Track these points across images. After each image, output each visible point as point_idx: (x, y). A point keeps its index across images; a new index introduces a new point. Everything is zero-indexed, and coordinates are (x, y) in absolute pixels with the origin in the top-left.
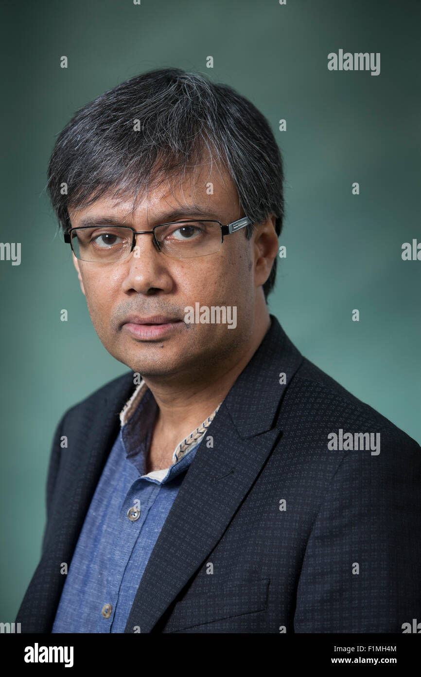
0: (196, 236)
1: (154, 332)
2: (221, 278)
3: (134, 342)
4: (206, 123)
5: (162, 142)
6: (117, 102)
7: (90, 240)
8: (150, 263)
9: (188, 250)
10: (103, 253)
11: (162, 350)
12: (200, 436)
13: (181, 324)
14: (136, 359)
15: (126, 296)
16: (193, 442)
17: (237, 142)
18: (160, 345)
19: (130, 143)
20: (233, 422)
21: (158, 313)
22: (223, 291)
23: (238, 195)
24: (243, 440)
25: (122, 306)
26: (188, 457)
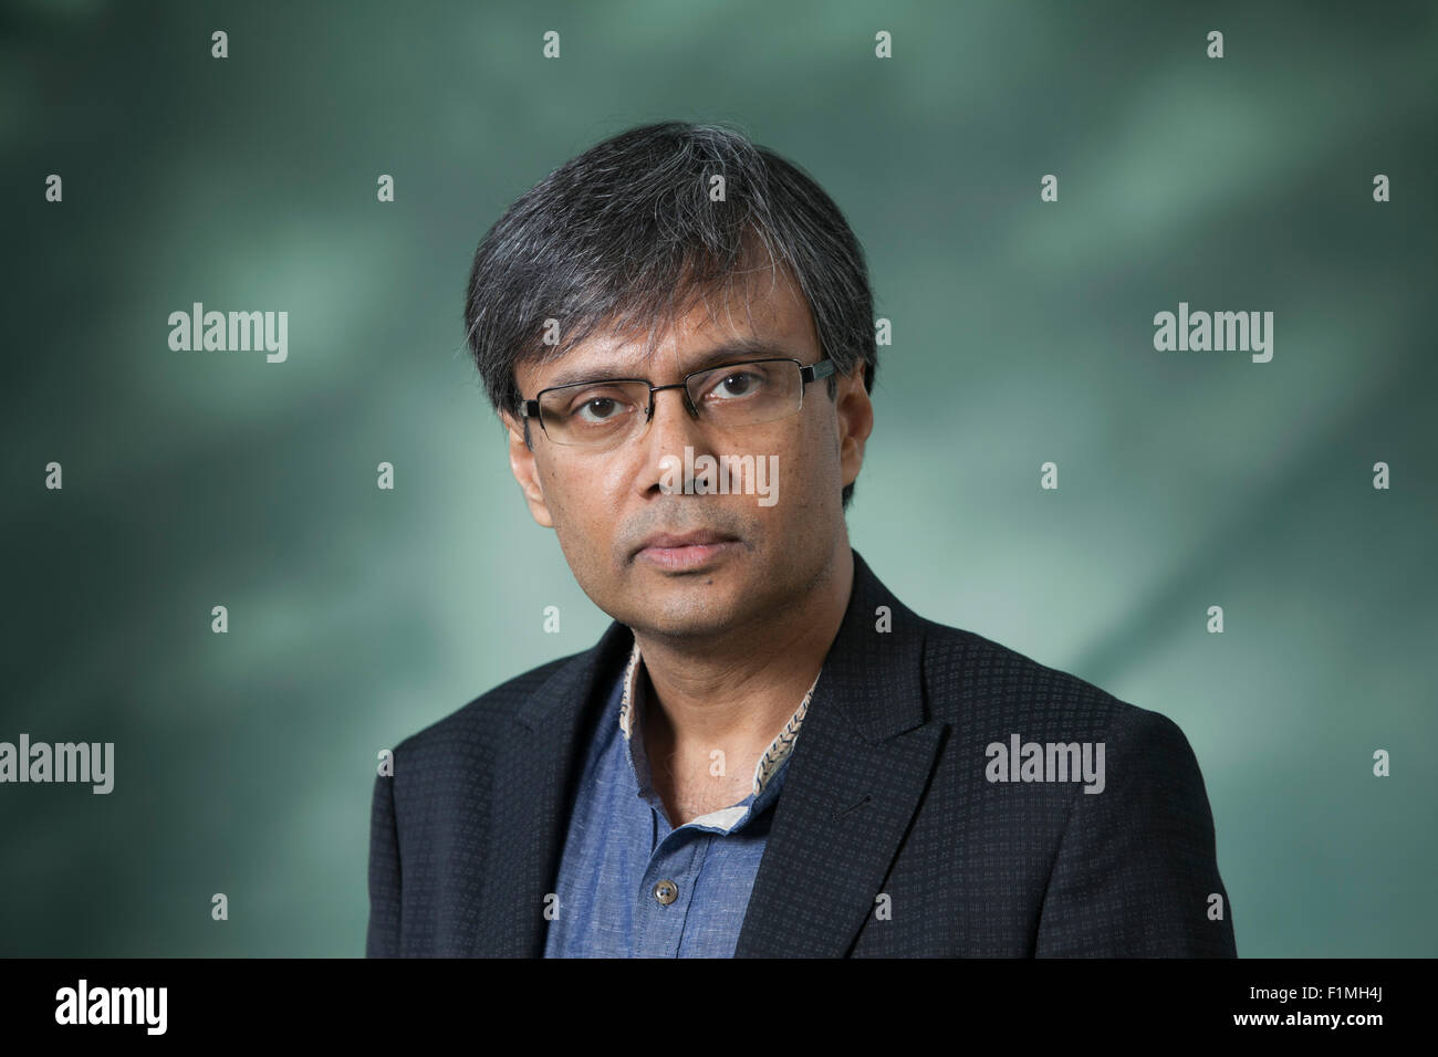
1: (694, 557)
3: (660, 577)
4: (755, 202)
5: (690, 235)
7: (570, 412)
8: (685, 438)
11: (709, 588)
12: (786, 747)
13: (738, 544)
15: (645, 501)
16: (779, 757)
19: (634, 241)
24: (875, 745)
25: (635, 519)
26: (775, 784)
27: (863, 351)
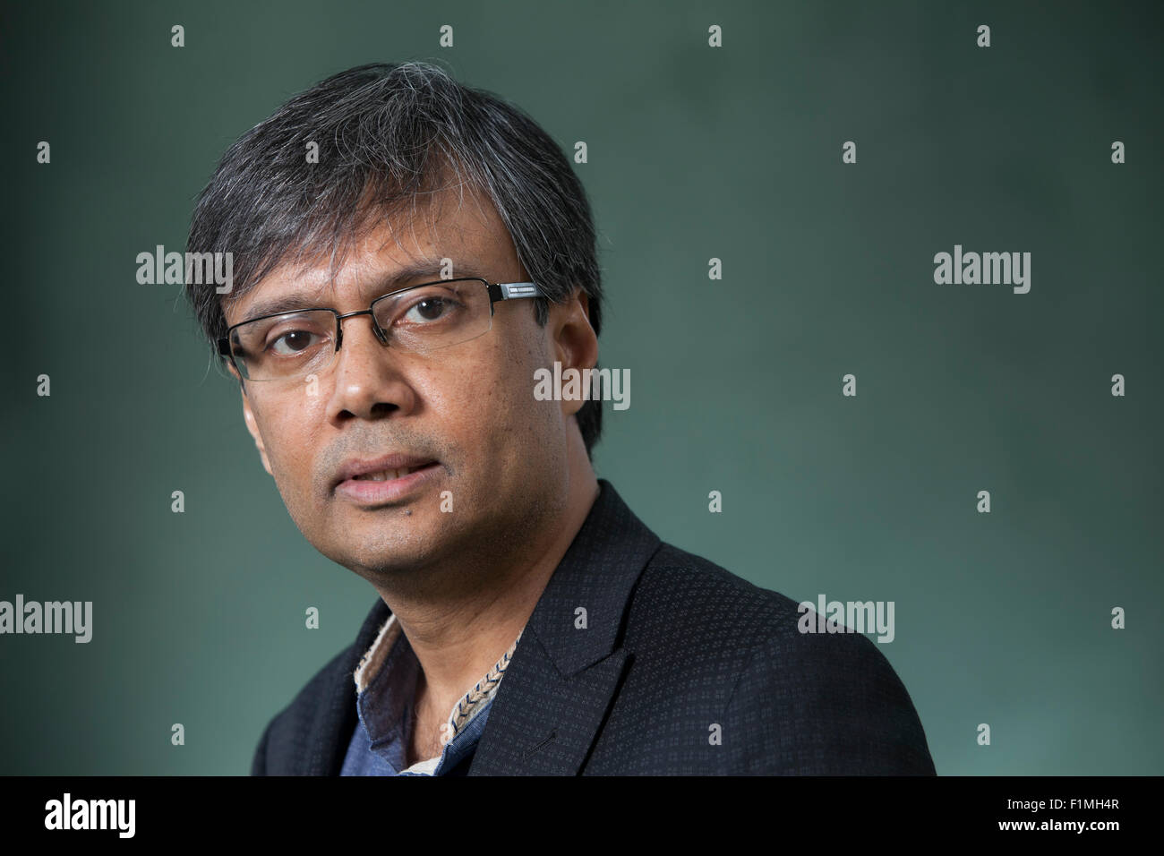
0: (447, 315)
1: (392, 489)
2: (498, 385)
3: (358, 512)
4: (445, 128)
5: (373, 159)
6: (291, 113)
7: (265, 347)
8: (370, 361)
9: (437, 340)
10: (290, 365)
11: (409, 519)
12: (493, 687)
13: (438, 469)
14: (364, 543)
15: (335, 429)
16: (481, 698)
17: (503, 159)
18: (406, 510)
20: (547, 654)
21: (395, 449)
22: (505, 408)
23: (513, 242)
24: (567, 679)
25: (330, 449)
26: (475, 725)
27: (578, 281)
